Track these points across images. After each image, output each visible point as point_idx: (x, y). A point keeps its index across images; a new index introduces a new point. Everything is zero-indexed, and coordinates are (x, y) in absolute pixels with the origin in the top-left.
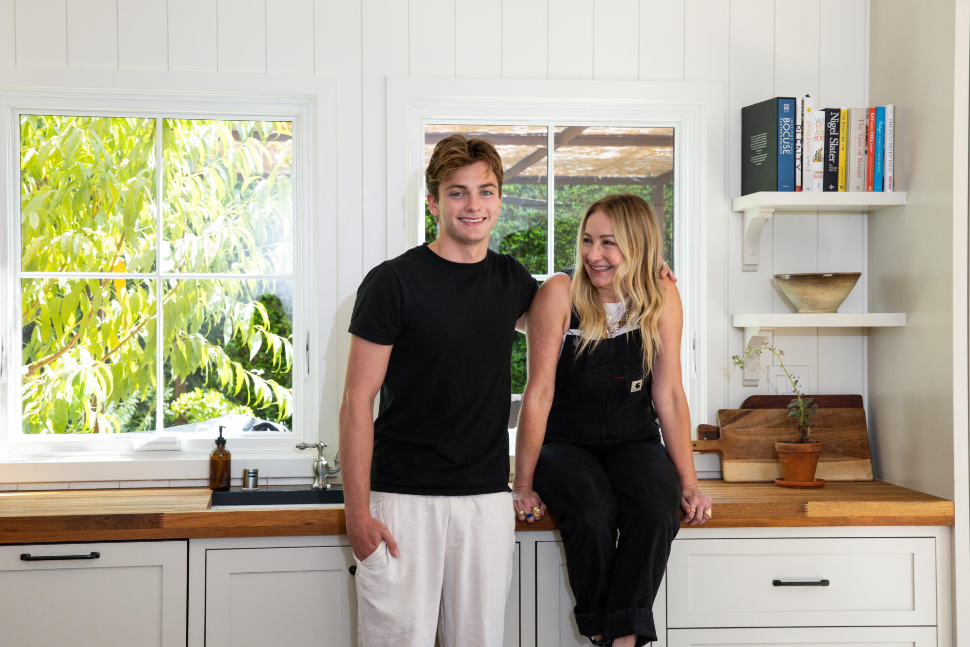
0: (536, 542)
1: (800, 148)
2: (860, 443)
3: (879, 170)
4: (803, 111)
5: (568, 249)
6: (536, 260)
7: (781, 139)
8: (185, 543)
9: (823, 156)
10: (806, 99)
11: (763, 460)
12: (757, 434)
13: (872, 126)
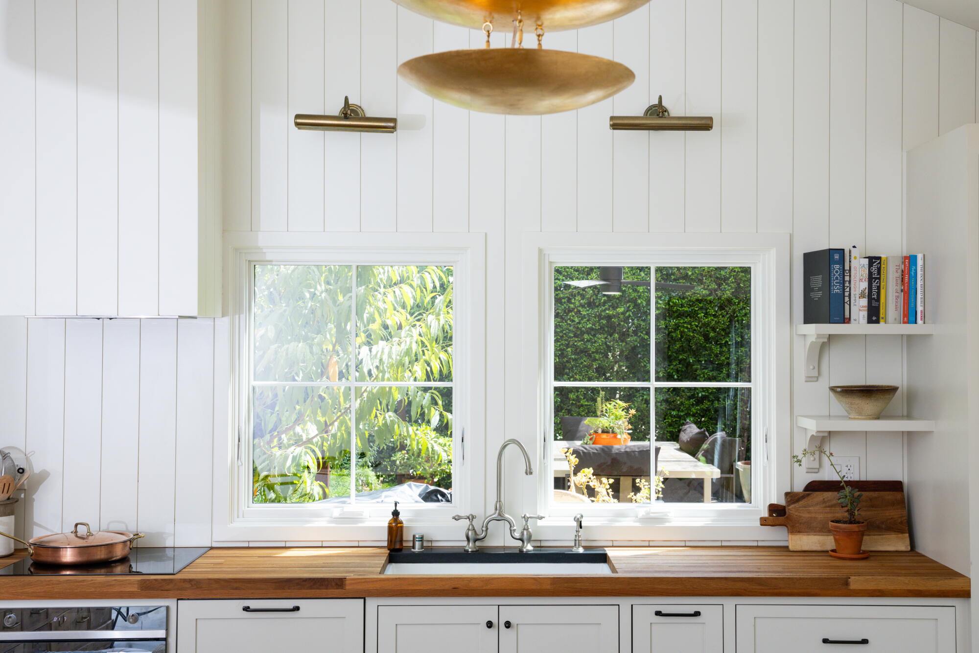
0: (632, 605)
1: (848, 288)
2: (899, 520)
3: (912, 305)
4: (850, 259)
5: (700, 314)
6: (675, 322)
7: (832, 281)
8: (363, 600)
9: (867, 294)
10: (853, 250)
11: (820, 534)
12: (816, 513)
13: (906, 271)
